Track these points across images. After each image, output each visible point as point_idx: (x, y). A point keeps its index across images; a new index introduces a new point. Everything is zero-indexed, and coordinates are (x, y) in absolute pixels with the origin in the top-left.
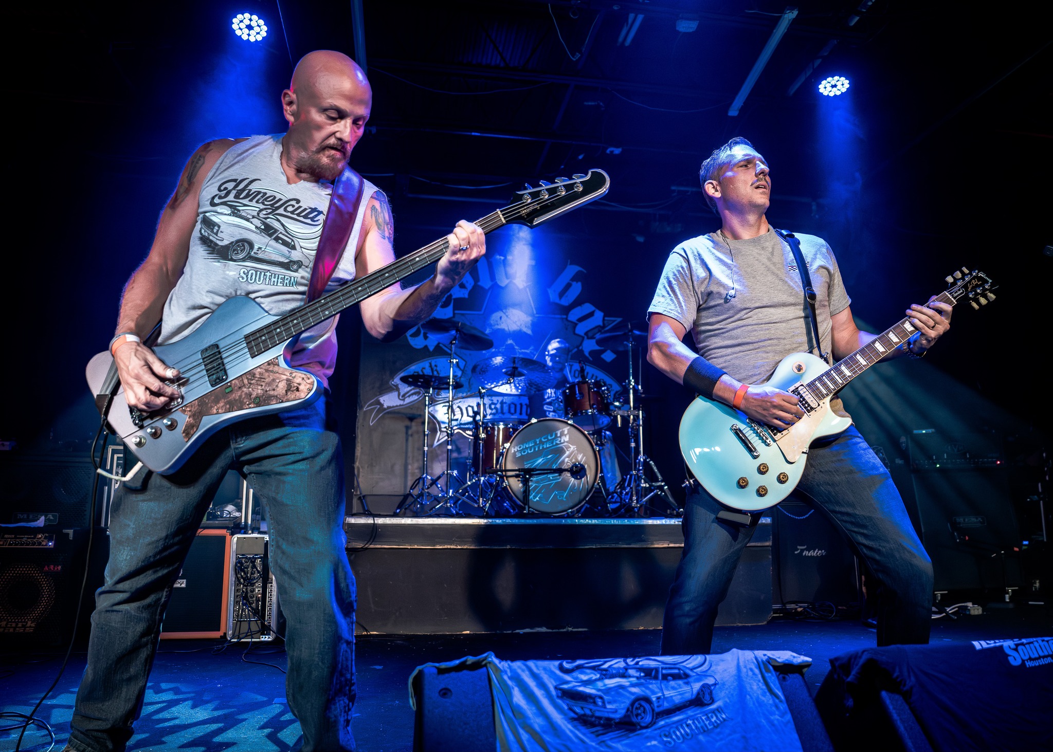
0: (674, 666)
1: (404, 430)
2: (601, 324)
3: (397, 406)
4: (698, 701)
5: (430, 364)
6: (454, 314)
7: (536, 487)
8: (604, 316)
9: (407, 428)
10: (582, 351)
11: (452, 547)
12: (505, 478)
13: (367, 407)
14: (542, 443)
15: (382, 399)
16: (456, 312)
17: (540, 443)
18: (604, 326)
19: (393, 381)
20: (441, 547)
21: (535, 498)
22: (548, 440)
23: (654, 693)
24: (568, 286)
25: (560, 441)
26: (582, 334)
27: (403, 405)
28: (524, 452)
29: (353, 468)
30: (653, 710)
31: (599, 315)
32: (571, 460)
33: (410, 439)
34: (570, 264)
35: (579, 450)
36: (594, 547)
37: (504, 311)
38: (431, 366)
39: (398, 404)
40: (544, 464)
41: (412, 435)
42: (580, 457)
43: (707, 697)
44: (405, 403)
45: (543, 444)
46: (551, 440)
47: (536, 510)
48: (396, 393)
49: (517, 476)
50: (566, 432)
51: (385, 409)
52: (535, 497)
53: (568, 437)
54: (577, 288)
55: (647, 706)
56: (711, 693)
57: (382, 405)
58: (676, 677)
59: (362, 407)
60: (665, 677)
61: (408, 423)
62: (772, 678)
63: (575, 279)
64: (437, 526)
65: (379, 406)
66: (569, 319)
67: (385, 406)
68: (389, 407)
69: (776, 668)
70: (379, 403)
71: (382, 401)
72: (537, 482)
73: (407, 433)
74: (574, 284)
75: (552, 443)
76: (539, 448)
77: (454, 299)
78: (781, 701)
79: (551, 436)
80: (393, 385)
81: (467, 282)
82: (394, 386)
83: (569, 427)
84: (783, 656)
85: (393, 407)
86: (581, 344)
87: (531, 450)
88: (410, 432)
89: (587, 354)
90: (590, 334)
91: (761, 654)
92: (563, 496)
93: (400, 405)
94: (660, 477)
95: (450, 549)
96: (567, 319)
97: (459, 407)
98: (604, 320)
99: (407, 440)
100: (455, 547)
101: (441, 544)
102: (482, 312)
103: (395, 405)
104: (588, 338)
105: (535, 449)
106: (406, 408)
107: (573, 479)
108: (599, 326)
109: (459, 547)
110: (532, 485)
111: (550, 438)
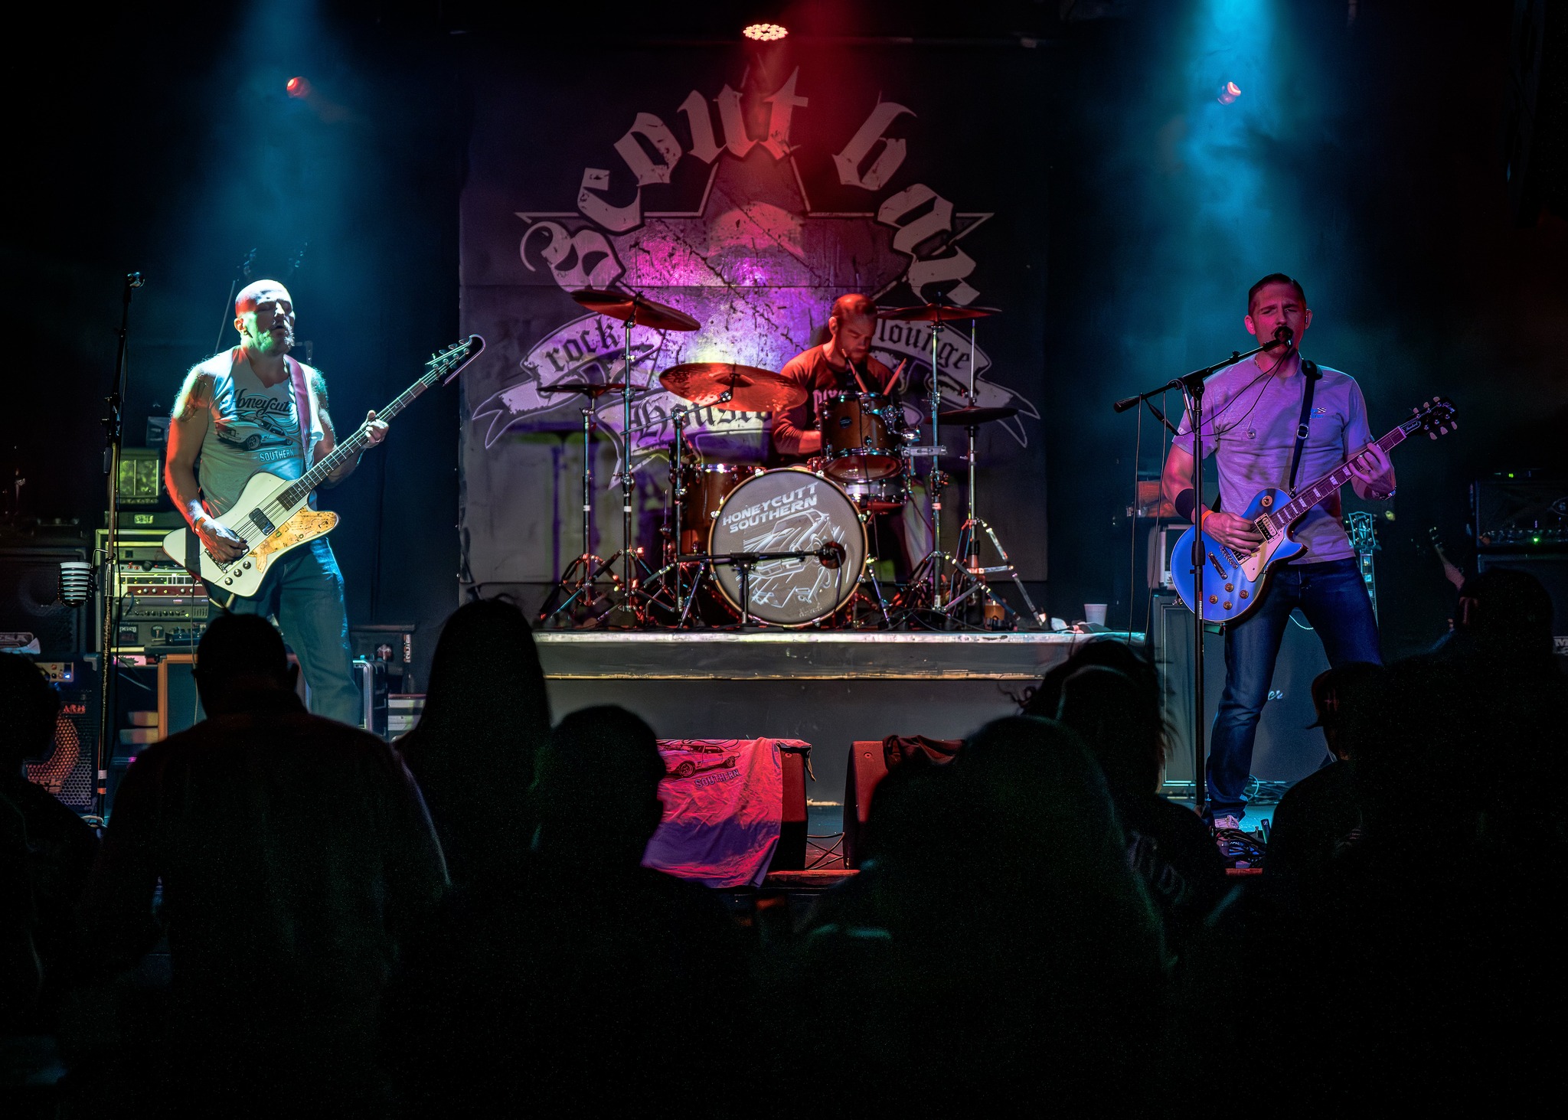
0: (712, 745)
1: (550, 456)
2: (948, 226)
3: (536, 410)
4: (725, 765)
5: (599, 322)
6: (643, 218)
7: (763, 582)
8: (954, 212)
9: (556, 453)
10: (907, 286)
11: (625, 676)
12: (712, 566)
13: (480, 413)
14: (772, 508)
15: (506, 397)
16: (647, 214)
17: (768, 511)
18: (955, 231)
19: (527, 360)
20: (608, 677)
21: (758, 598)
22: (783, 504)
23: (696, 759)
24: (878, 149)
25: (803, 506)
26: (908, 251)
27: (548, 408)
28: (744, 524)
29: (457, 533)
30: (694, 769)
31: (944, 210)
32: (820, 538)
33: (562, 473)
34: (882, 101)
35: (835, 521)
36: (846, 677)
37: (745, 208)
38: (600, 328)
39: (539, 407)
40: (778, 544)
41: (565, 467)
42: (835, 532)
43: (731, 763)
44: (551, 404)
45: (775, 511)
46: (788, 504)
47: (763, 619)
48: (534, 385)
49: (731, 563)
50: (812, 491)
51: (513, 417)
52: (761, 597)
53: (815, 499)
54: (896, 153)
55: (691, 767)
56: (734, 762)
57: (506, 408)
58: (713, 751)
59: (468, 415)
60: (706, 751)
61: (556, 441)
62: (778, 754)
63: (895, 130)
64: (602, 646)
65: (501, 411)
66: (880, 219)
67: (513, 411)
68: (521, 413)
69: (782, 749)
70: (500, 404)
71: (506, 401)
72: (766, 573)
73: (556, 461)
74: (891, 142)
75: (790, 509)
76: (768, 517)
77: (643, 187)
78: (779, 768)
79: (788, 497)
80: (526, 367)
81: (668, 150)
82: (530, 369)
83: (817, 483)
84: (791, 742)
85: (529, 412)
86: (905, 272)
87: (754, 521)
88: (561, 461)
89: (917, 292)
90: (924, 252)
91: (775, 740)
92: (807, 597)
93: (543, 408)
94: (1004, 556)
95: (622, 679)
96: (875, 219)
97: (657, 409)
98: (953, 219)
99: (556, 476)
100: (630, 677)
101: (607, 671)
102: (699, 214)
103: (532, 408)
104: (921, 259)
105: (761, 519)
106: (557, 411)
107: (824, 568)
108: (943, 232)
109: (636, 677)
110: (756, 579)
111: (785, 501)
